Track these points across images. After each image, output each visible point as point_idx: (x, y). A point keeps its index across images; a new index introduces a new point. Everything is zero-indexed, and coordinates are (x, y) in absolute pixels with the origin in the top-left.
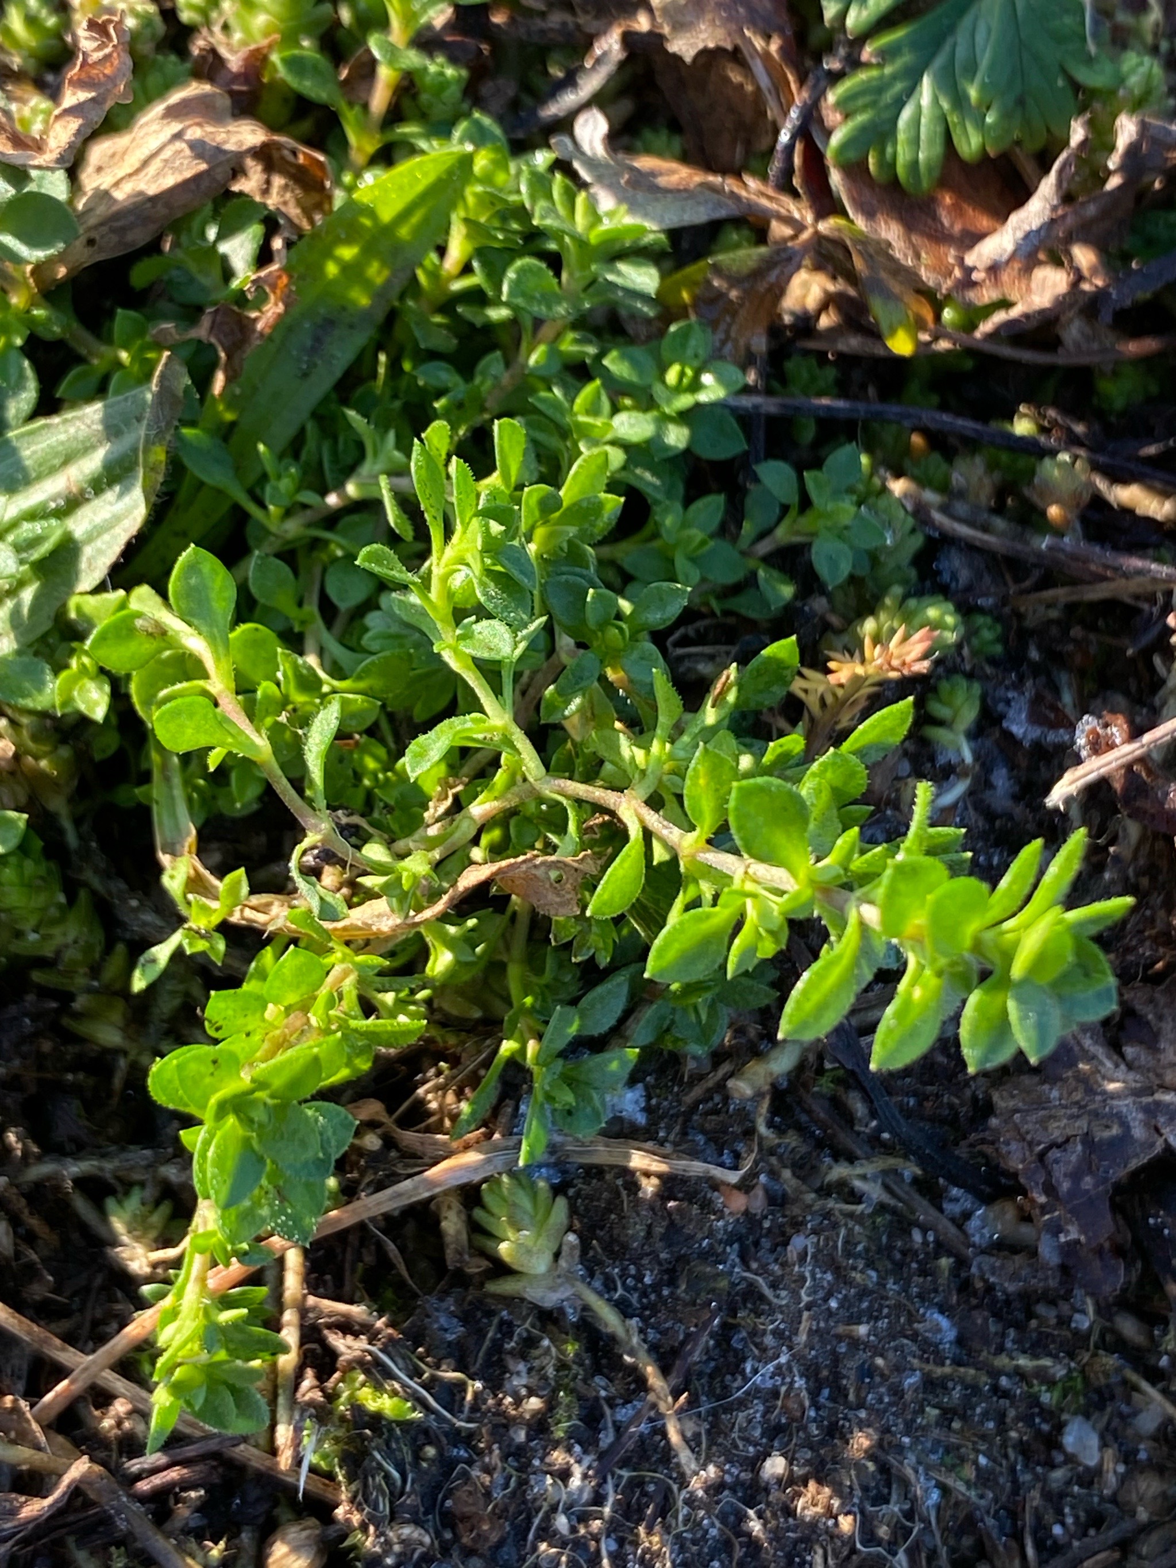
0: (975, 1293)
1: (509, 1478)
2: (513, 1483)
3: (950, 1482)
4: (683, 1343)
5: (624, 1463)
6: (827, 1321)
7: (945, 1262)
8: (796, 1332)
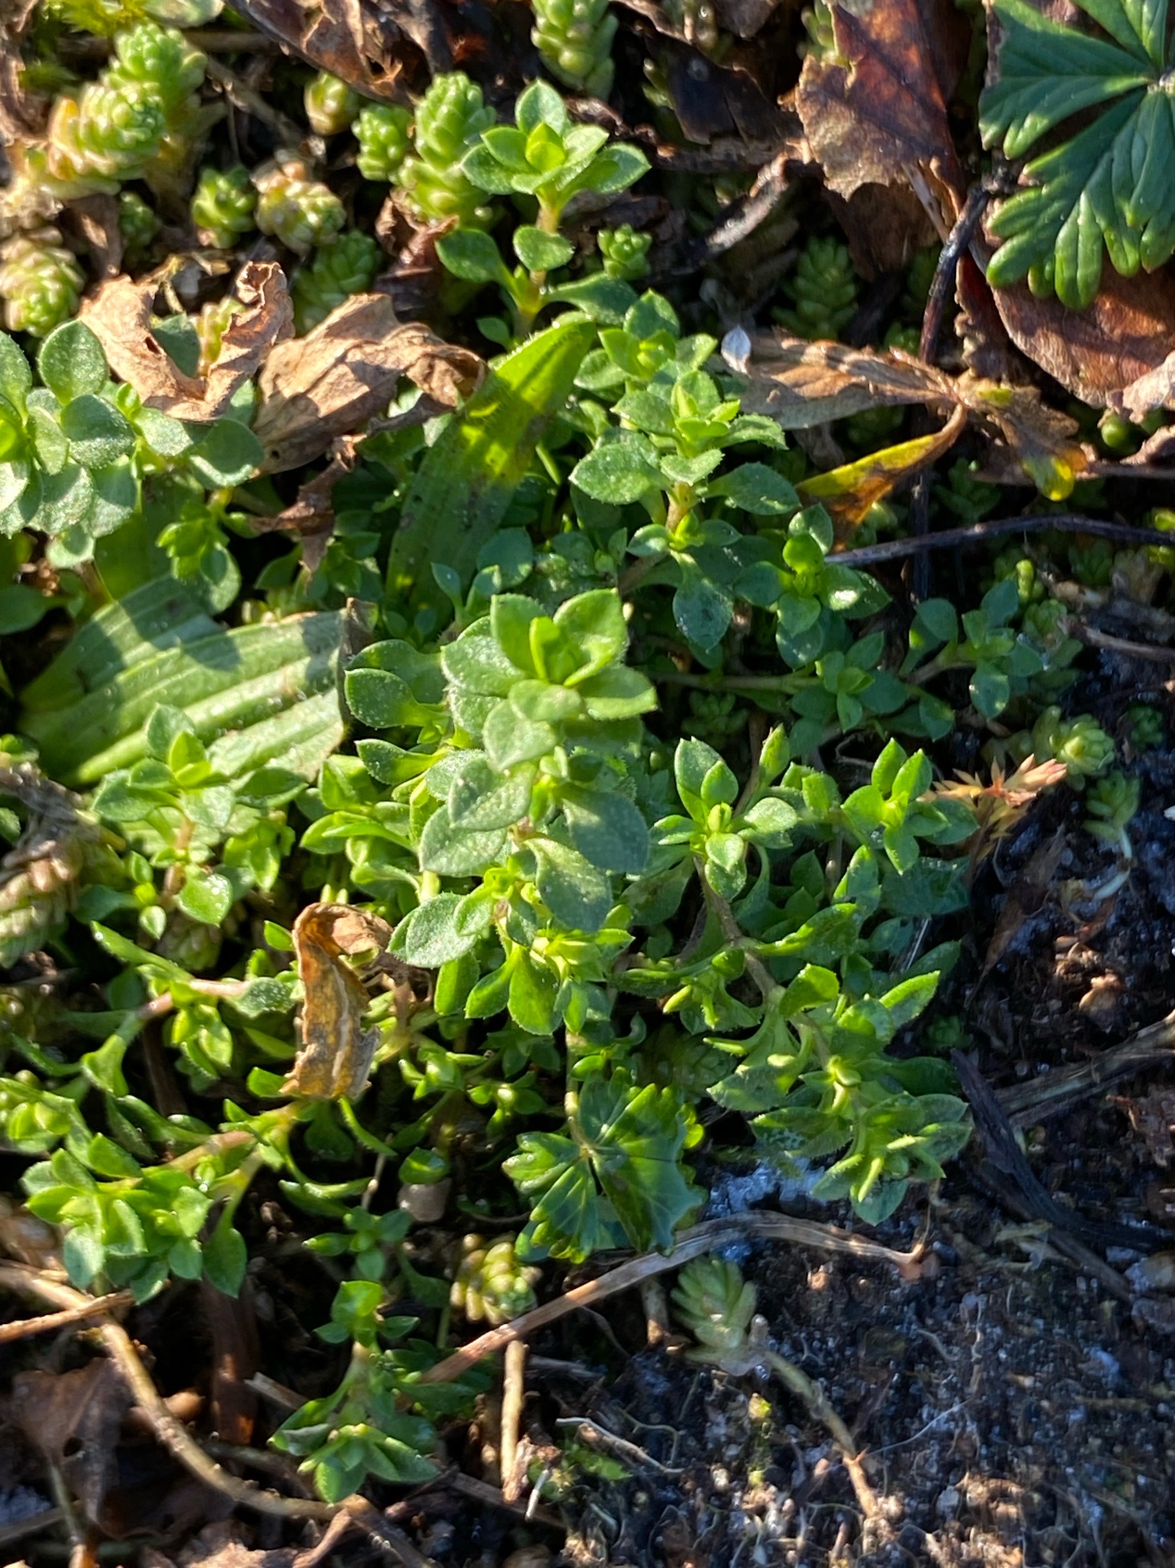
0: (1136, 1332)
1: (711, 1516)
2: (716, 1518)
3: (1110, 1502)
4: (865, 1398)
5: (815, 1498)
6: (996, 1370)
7: (1108, 1305)
8: (968, 1383)
